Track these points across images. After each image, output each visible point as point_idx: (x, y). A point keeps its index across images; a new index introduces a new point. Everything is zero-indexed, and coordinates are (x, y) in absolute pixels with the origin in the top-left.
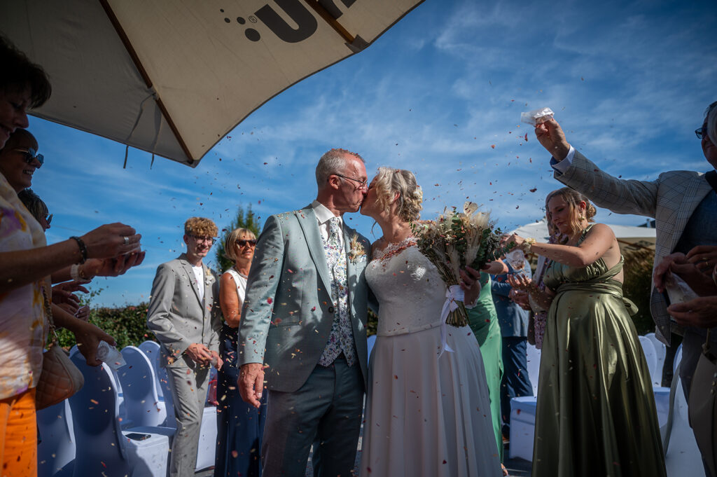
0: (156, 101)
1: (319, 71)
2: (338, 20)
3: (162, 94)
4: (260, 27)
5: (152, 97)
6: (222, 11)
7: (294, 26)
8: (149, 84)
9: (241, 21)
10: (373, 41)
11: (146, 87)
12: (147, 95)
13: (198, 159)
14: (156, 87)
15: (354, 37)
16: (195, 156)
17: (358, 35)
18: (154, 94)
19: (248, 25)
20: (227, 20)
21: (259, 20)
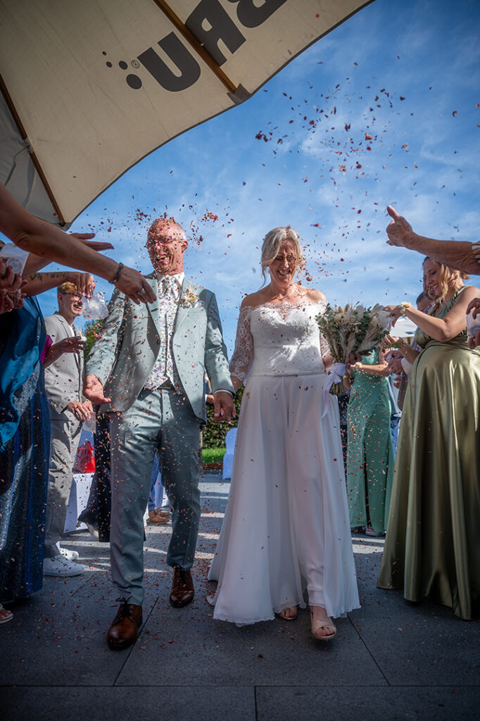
0: (30, 154)
1: (199, 124)
2: (221, 67)
3: (36, 148)
4: (143, 73)
5: (26, 150)
6: (104, 53)
7: (177, 73)
8: (24, 136)
9: (123, 65)
10: (255, 92)
11: (20, 139)
12: (21, 147)
13: (70, 221)
14: (30, 139)
15: (237, 87)
16: (67, 219)
17: (240, 85)
18: (28, 147)
19: (131, 70)
20: (109, 65)
21: (141, 65)
